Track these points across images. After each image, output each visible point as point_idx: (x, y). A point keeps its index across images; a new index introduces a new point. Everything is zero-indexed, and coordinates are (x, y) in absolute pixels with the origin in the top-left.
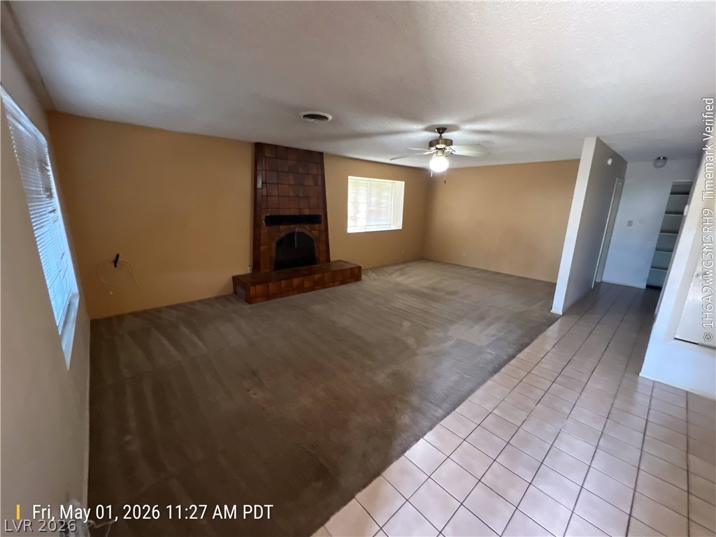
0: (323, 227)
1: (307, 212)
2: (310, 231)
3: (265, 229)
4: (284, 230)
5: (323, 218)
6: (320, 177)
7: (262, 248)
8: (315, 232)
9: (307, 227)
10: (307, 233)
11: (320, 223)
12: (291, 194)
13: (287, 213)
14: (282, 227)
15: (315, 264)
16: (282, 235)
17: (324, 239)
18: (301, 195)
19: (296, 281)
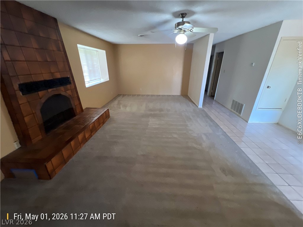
0: (73, 87)
1: (58, 76)
2: (65, 91)
3: (22, 99)
4: (44, 95)
5: (71, 79)
6: (60, 42)
7: (27, 119)
8: (69, 92)
9: (62, 88)
10: (63, 93)
11: (70, 83)
12: (39, 59)
13: (41, 78)
14: (41, 93)
15: (75, 116)
16: (43, 100)
17: (76, 96)
18: (49, 60)
19: (80, 137)
